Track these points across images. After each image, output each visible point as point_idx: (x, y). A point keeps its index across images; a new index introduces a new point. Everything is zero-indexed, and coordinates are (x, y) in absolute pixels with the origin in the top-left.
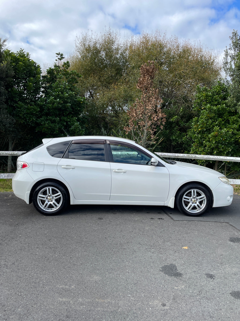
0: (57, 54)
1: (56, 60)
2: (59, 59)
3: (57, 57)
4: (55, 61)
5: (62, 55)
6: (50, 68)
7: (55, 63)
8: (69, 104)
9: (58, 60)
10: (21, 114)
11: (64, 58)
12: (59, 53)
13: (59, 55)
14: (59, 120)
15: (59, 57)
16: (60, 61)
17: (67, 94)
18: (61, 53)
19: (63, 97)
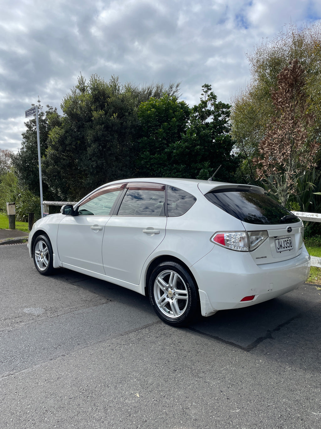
0: (203, 87)
1: (202, 94)
2: (204, 92)
3: (203, 90)
4: (201, 96)
7: (201, 98)
8: (199, 146)
10: (148, 165)
11: (210, 89)
12: (205, 85)
13: (205, 87)
14: (184, 167)
15: (205, 89)
16: (205, 95)
17: (195, 135)
18: (207, 84)
19: (191, 139)
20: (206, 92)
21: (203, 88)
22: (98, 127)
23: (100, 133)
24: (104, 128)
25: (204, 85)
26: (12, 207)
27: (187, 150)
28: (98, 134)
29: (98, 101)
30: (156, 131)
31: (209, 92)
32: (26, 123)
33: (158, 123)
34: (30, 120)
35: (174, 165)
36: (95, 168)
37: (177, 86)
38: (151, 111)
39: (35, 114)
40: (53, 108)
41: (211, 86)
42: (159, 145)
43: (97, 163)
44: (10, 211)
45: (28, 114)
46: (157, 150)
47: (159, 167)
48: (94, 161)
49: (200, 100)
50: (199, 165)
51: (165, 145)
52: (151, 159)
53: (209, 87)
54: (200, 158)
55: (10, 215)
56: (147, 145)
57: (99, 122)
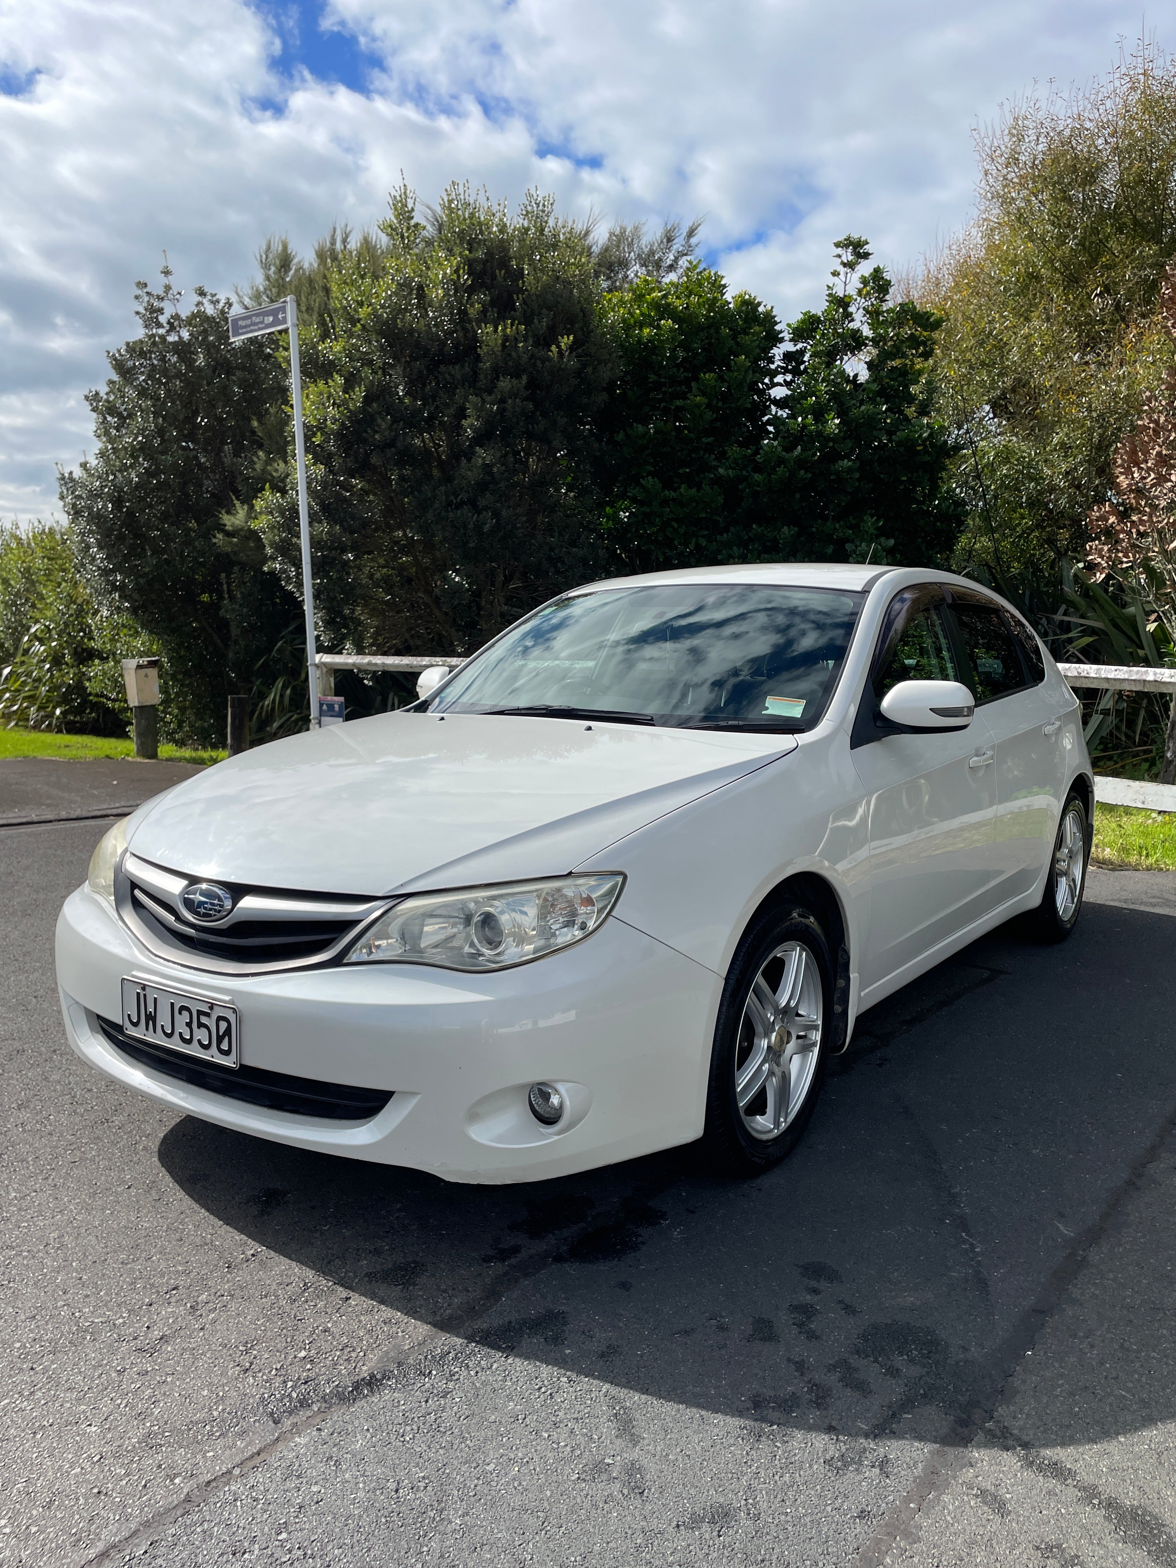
0: (837, 245)
1: (835, 274)
2: (844, 265)
3: (839, 256)
4: (831, 280)
5: (858, 245)
6: (805, 314)
7: (828, 286)
8: (845, 461)
9: (842, 270)
11: (866, 256)
12: (849, 238)
13: (847, 246)
14: (792, 536)
15: (848, 255)
16: (849, 275)
17: (837, 421)
18: (855, 236)
19: (820, 434)
20: (850, 265)
21: (840, 251)
22: (505, 383)
23: (516, 406)
24: (526, 388)
25: (846, 240)
27: (802, 472)
28: (505, 410)
29: (483, 285)
30: (679, 403)
31: (865, 268)
32: (114, 355)
33: (683, 374)
34: (128, 344)
35: (754, 526)
36: (489, 535)
37: (691, 233)
38: (658, 327)
39: (287, 329)
41: (868, 243)
42: (689, 455)
43: (496, 514)
44: (139, 691)
45: (249, 326)
46: (681, 471)
48: (486, 508)
49: (827, 292)
50: (837, 526)
51: (707, 455)
52: (665, 502)
53: (862, 247)
54: (843, 504)
55: (139, 707)
56: (647, 452)
57: (506, 364)
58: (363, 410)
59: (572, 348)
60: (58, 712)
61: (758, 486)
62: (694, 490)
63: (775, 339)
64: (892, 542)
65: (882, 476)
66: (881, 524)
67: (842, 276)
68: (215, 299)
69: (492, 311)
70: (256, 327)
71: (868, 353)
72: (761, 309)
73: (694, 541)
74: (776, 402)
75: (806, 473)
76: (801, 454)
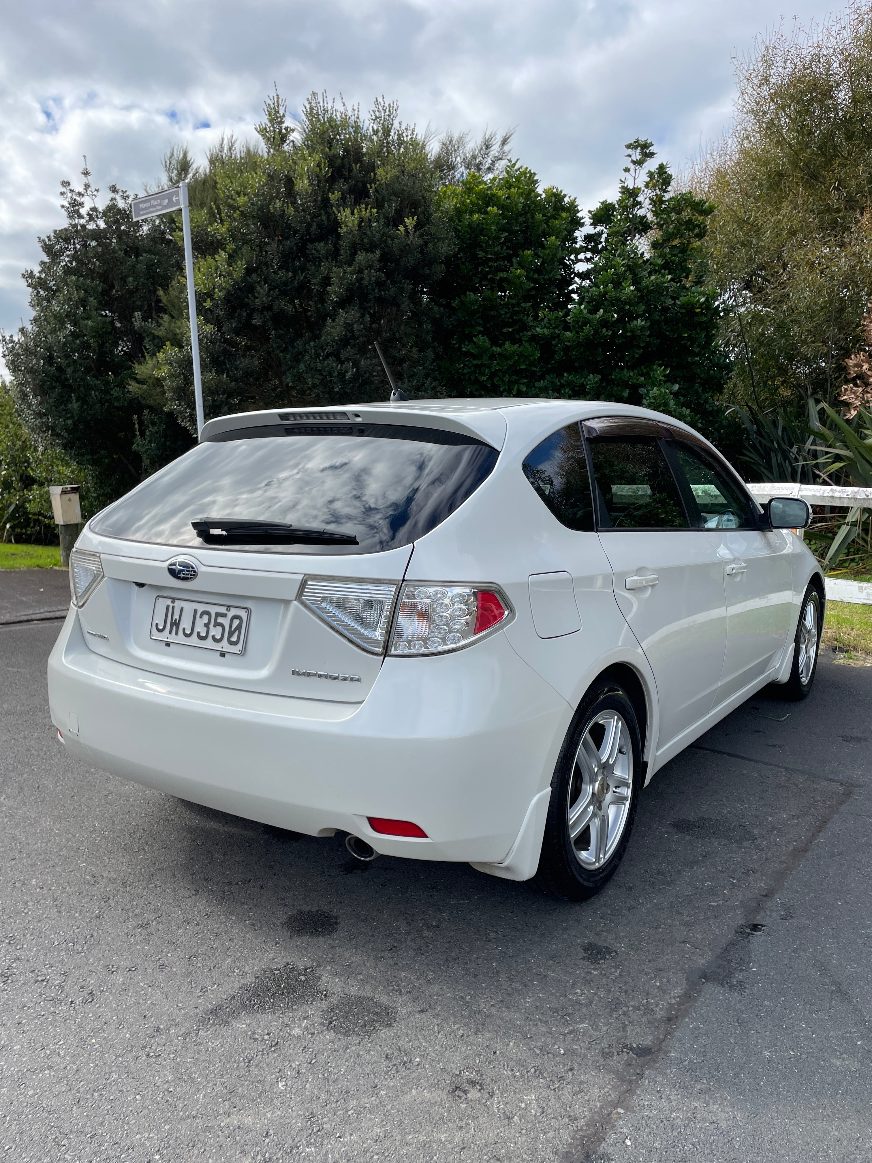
0: (628, 146)
1: (627, 170)
2: (634, 162)
3: (630, 156)
4: (624, 175)
5: (645, 146)
6: (602, 203)
7: (621, 180)
8: (639, 321)
9: (632, 167)
10: (484, 375)
11: (651, 155)
12: (637, 141)
13: (636, 147)
14: (596, 382)
15: (637, 155)
16: (638, 171)
17: (632, 288)
18: (642, 139)
19: (618, 300)
20: (639, 163)
21: (630, 151)
22: (361, 257)
23: (371, 276)
24: (380, 261)
25: (635, 142)
26: (70, 500)
27: (604, 330)
28: (362, 279)
29: (341, 176)
30: (502, 275)
31: (652, 165)
32: (44, 240)
33: (505, 251)
34: (55, 231)
35: (565, 374)
36: (350, 382)
37: (504, 142)
38: (486, 213)
39: (180, 210)
40: (128, 197)
41: (652, 145)
42: (511, 317)
43: (356, 365)
44: (64, 512)
45: (149, 208)
46: (504, 330)
47: (516, 382)
48: (348, 359)
49: (620, 186)
50: (632, 374)
51: (526, 317)
52: (493, 356)
53: (648, 148)
54: (637, 356)
55: (64, 525)
56: (477, 316)
57: (362, 241)
58: (244, 279)
59: (416, 227)
60: (8, 526)
61: (569, 342)
62: (516, 347)
63: (577, 223)
64: (676, 387)
65: (667, 333)
66: (668, 372)
67: (632, 172)
68: (125, 195)
69: (350, 198)
70: (154, 209)
71: (654, 234)
72: (566, 200)
73: (516, 387)
74: (580, 275)
75: (607, 331)
76: (603, 316)
